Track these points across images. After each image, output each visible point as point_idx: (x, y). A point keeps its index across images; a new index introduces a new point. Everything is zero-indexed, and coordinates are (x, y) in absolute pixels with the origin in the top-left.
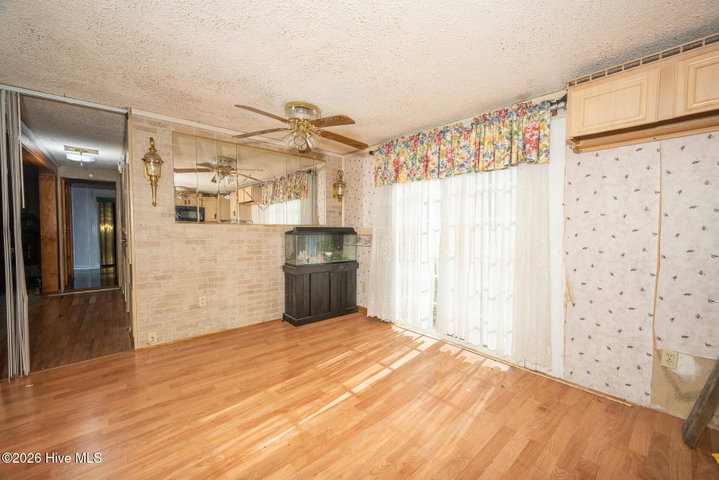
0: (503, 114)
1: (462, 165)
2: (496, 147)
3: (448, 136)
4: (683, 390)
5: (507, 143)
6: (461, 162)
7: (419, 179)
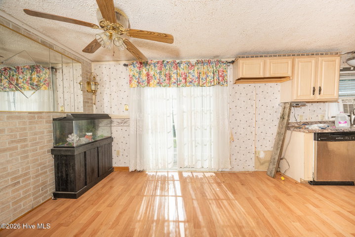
0: (209, 62)
1: (191, 82)
2: (207, 76)
3: (182, 66)
4: (262, 162)
5: (212, 75)
6: (191, 80)
7: (165, 86)
